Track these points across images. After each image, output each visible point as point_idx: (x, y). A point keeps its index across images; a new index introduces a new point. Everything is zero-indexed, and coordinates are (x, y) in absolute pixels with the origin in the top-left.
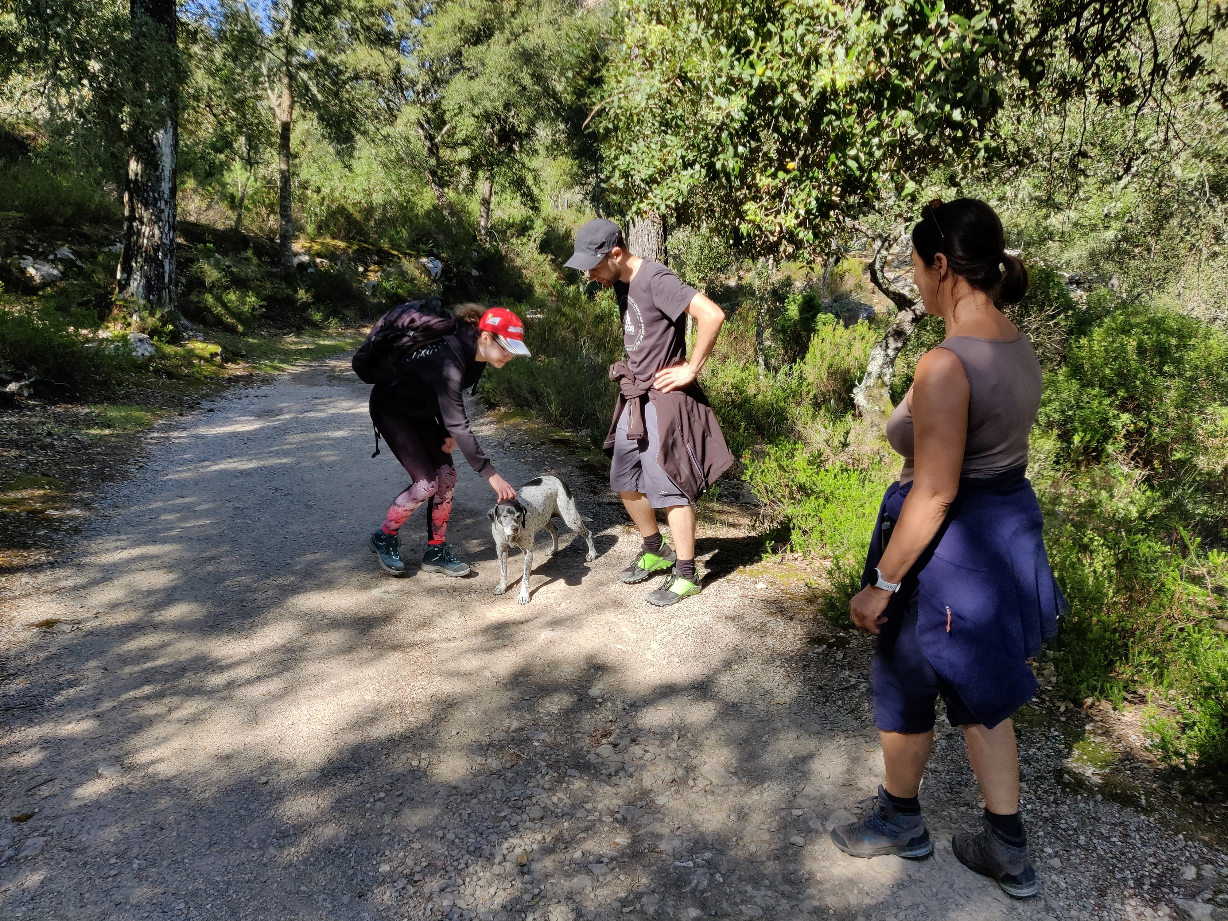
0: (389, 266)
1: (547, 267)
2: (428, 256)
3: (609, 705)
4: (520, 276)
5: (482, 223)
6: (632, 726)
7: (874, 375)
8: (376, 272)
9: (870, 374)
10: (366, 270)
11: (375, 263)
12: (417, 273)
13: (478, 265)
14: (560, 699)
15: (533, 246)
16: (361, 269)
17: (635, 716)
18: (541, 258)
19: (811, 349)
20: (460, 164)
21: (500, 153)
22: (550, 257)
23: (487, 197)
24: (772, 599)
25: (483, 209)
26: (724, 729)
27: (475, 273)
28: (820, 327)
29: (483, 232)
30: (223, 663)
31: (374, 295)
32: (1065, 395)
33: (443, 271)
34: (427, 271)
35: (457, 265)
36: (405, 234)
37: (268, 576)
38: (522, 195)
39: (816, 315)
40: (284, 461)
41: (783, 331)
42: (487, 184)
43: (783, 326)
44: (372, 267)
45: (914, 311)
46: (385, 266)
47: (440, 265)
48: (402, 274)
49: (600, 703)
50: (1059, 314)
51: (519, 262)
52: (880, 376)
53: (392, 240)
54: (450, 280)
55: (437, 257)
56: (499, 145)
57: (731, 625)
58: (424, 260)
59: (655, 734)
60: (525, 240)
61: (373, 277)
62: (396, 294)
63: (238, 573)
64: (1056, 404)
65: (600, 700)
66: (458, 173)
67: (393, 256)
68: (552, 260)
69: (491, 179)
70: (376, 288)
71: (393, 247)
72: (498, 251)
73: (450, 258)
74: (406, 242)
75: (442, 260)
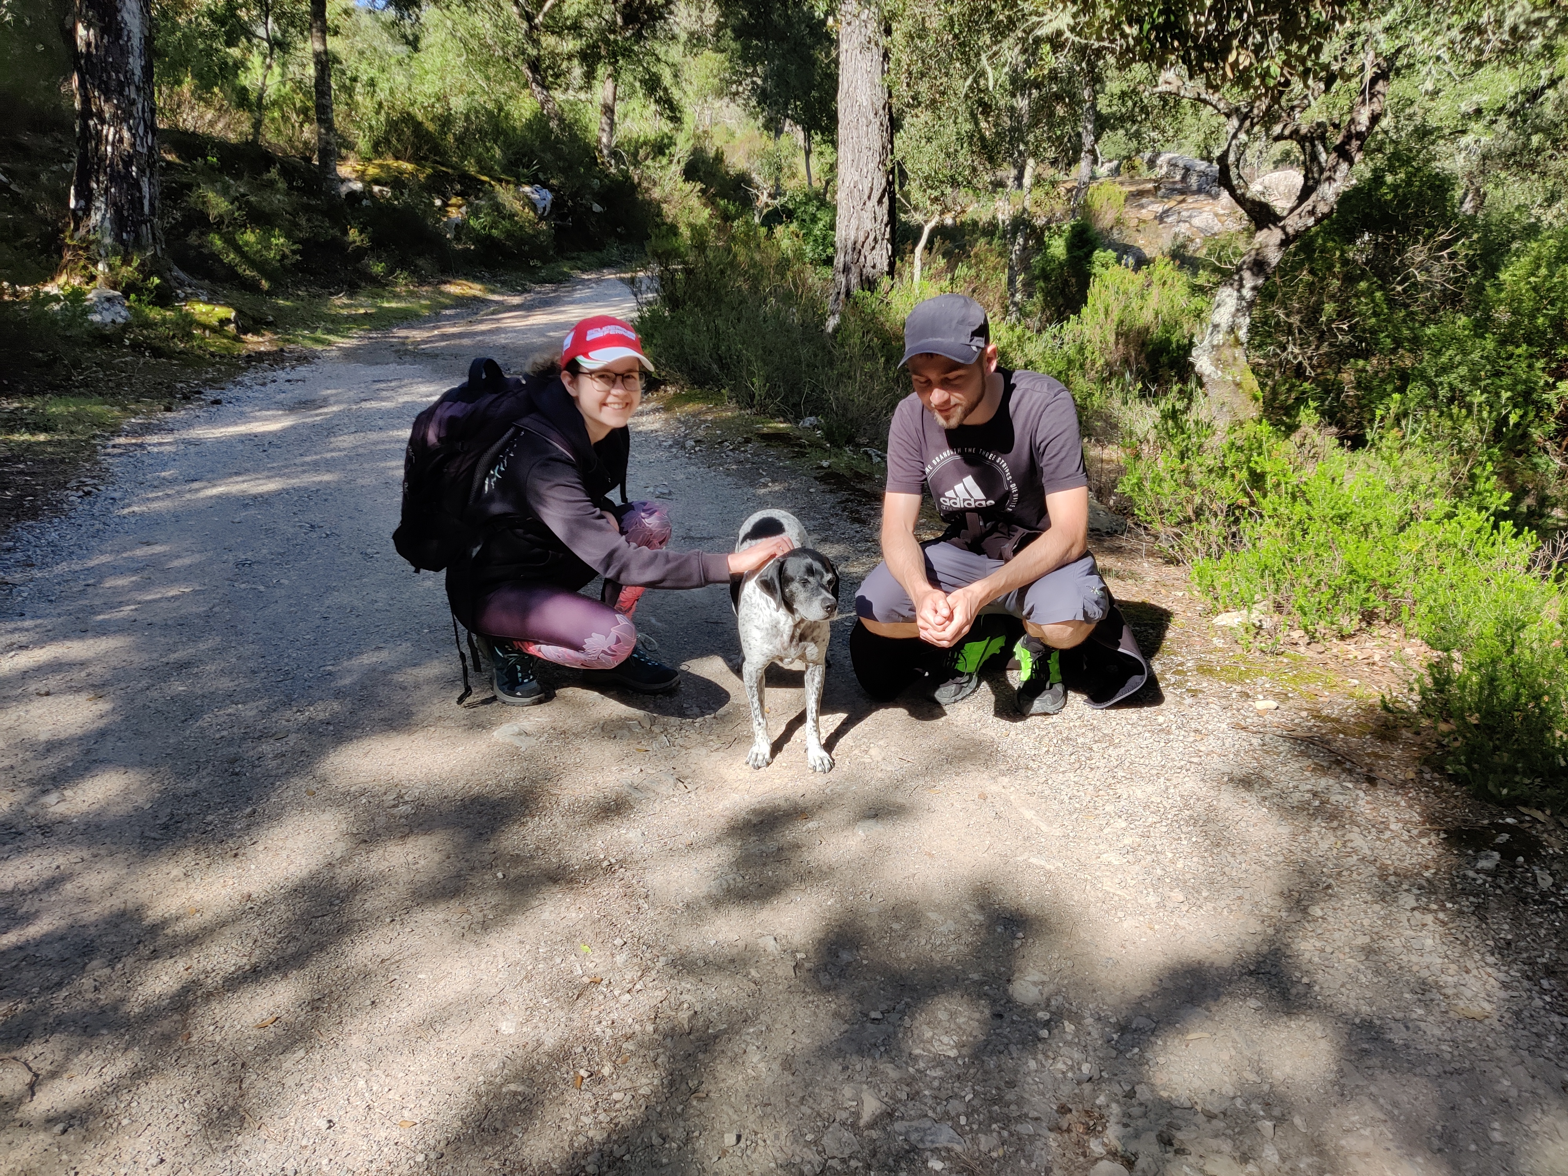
0: (477, 198)
1: (695, 202)
2: (531, 184)
3: (1069, 1027)
4: (659, 214)
5: (604, 140)
6: (1143, 1094)
7: (1224, 327)
8: (460, 207)
9: (1216, 326)
10: (445, 204)
11: (457, 194)
12: (517, 206)
13: (601, 198)
14: (953, 1015)
15: (676, 169)
16: (438, 203)
17: (1142, 1061)
18: (688, 187)
19: (1090, 300)
20: (570, 57)
21: (626, 39)
22: (699, 186)
23: (610, 102)
24: (1300, 733)
25: (604, 119)
26: (1373, 1098)
27: (597, 208)
28: (1097, 269)
29: (605, 152)
30: (180, 928)
31: (457, 238)
32: (1476, 356)
33: (553, 204)
34: (533, 206)
35: (573, 197)
36: (498, 153)
37: (288, 702)
38: (656, 101)
39: (1091, 252)
40: (327, 477)
41: (1045, 276)
42: (610, 84)
43: (1043, 270)
44: (454, 200)
45: (1283, 228)
46: (472, 198)
47: (549, 196)
48: (497, 208)
49: (1047, 1024)
50: (1456, 239)
51: (656, 193)
52: (1232, 330)
53: (479, 161)
54: (563, 217)
55: (545, 185)
56: (625, 27)
57: (1252, 798)
58: (527, 189)
59: (1211, 1116)
60: (665, 161)
61: (455, 214)
62: (489, 236)
63: (231, 697)
64: (1463, 370)
65: (1043, 1015)
66: (569, 71)
67: (483, 183)
68: (701, 190)
69: (615, 76)
70: (460, 228)
71: (483, 170)
72: (627, 177)
73: (562, 186)
74: (499, 164)
75: (551, 189)
